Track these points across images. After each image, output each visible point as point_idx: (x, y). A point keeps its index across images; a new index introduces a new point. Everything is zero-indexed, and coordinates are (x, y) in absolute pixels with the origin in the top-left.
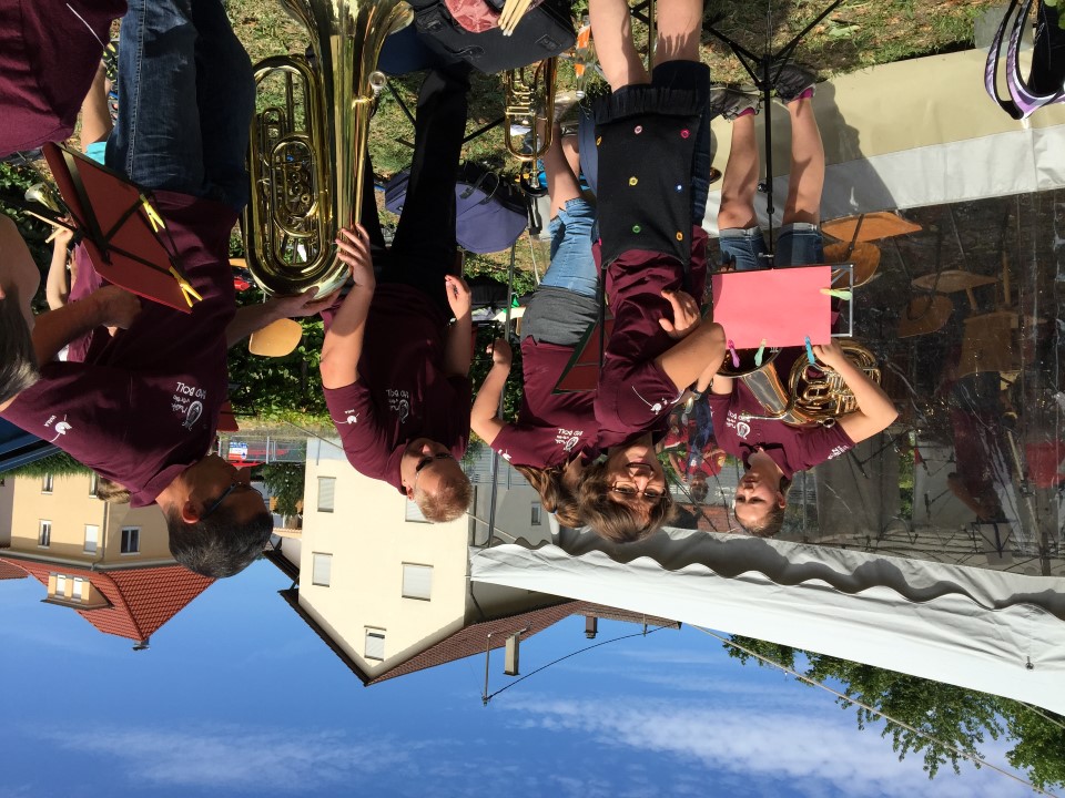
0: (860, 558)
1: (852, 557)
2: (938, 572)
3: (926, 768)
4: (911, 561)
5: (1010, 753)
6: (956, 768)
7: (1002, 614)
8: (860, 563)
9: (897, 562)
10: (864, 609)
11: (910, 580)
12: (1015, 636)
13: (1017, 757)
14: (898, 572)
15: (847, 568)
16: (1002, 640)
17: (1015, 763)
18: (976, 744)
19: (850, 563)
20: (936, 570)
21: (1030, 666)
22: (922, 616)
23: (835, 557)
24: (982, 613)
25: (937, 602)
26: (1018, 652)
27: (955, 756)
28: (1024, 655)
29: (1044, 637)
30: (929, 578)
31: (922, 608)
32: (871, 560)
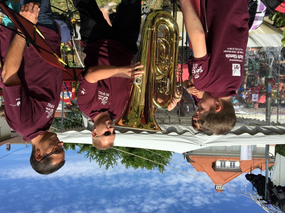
0: (168, 126)
1: (166, 126)
2: (184, 128)
3: (106, 168)
4: (178, 126)
5: (121, 161)
6: (112, 167)
7: (196, 136)
8: (168, 128)
9: (175, 126)
10: (170, 138)
11: (178, 130)
12: (199, 140)
13: (123, 162)
14: (175, 129)
15: (165, 129)
16: (196, 141)
17: (122, 163)
18: (116, 160)
19: (165, 128)
20: (183, 127)
21: (201, 146)
22: (181, 138)
23: (162, 127)
24: (192, 136)
25: (184, 134)
26: (199, 143)
27: (112, 164)
28: (200, 143)
29: (204, 139)
30: (182, 129)
31: (181, 136)
32: (170, 127)
